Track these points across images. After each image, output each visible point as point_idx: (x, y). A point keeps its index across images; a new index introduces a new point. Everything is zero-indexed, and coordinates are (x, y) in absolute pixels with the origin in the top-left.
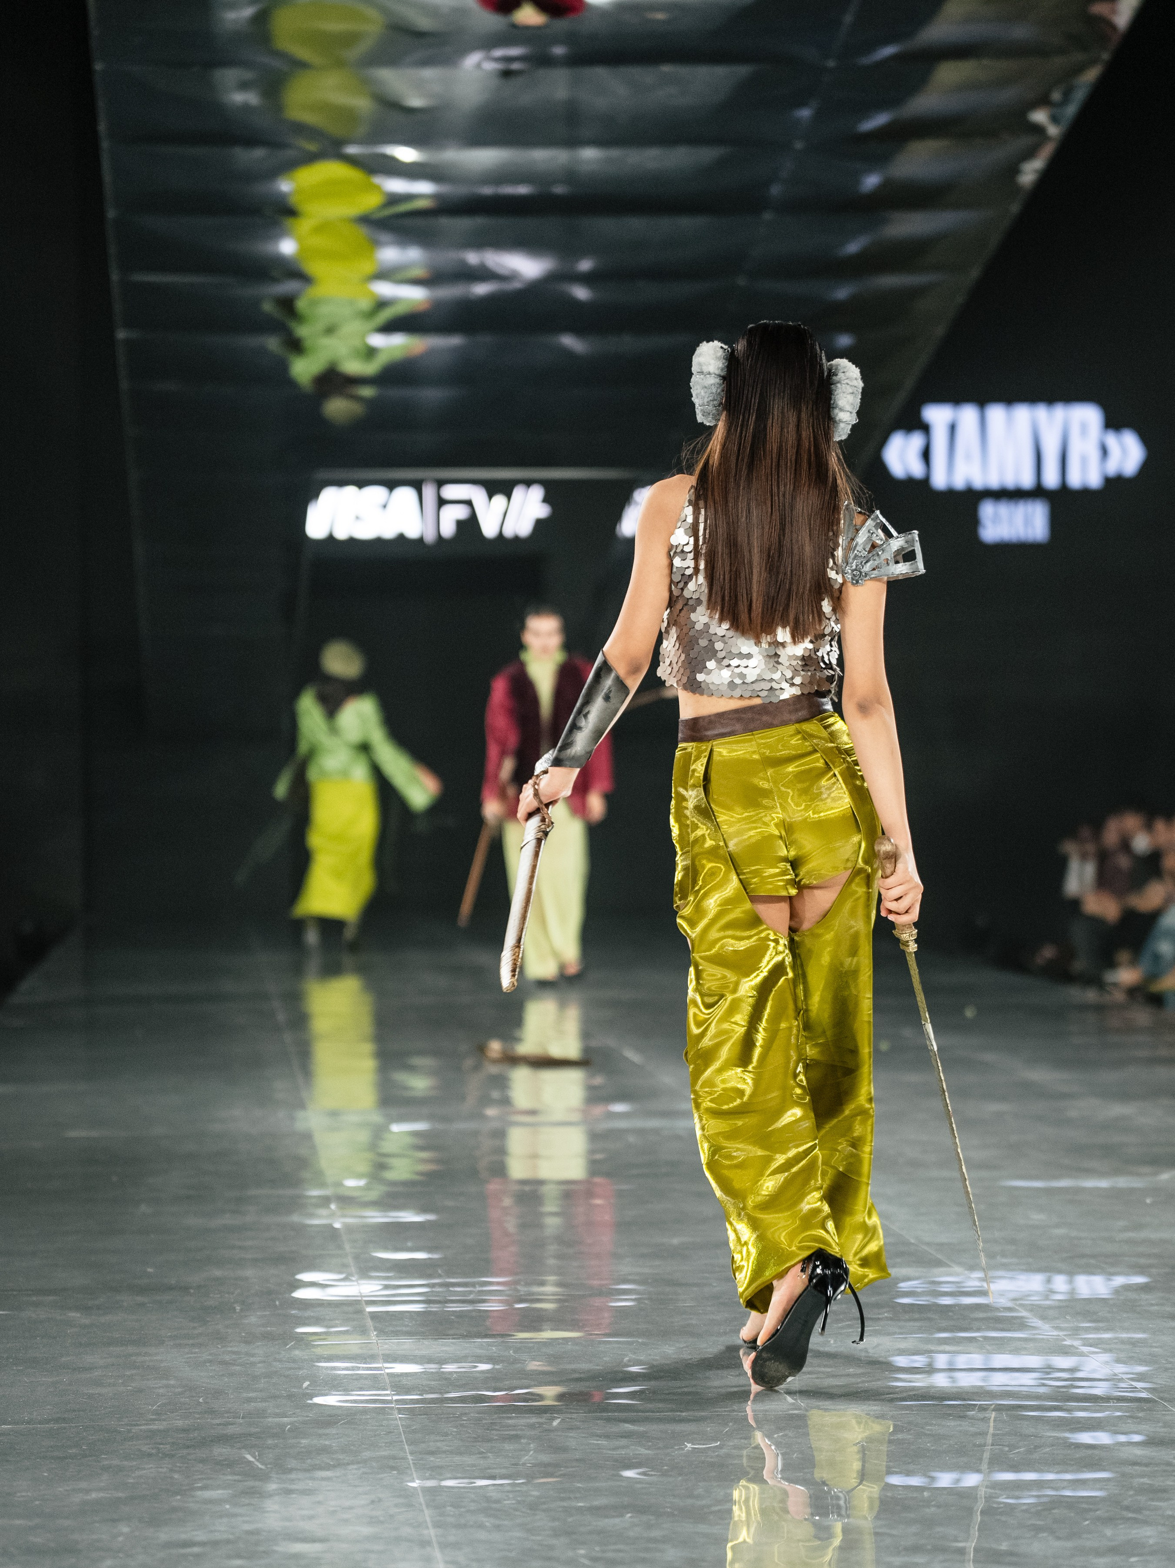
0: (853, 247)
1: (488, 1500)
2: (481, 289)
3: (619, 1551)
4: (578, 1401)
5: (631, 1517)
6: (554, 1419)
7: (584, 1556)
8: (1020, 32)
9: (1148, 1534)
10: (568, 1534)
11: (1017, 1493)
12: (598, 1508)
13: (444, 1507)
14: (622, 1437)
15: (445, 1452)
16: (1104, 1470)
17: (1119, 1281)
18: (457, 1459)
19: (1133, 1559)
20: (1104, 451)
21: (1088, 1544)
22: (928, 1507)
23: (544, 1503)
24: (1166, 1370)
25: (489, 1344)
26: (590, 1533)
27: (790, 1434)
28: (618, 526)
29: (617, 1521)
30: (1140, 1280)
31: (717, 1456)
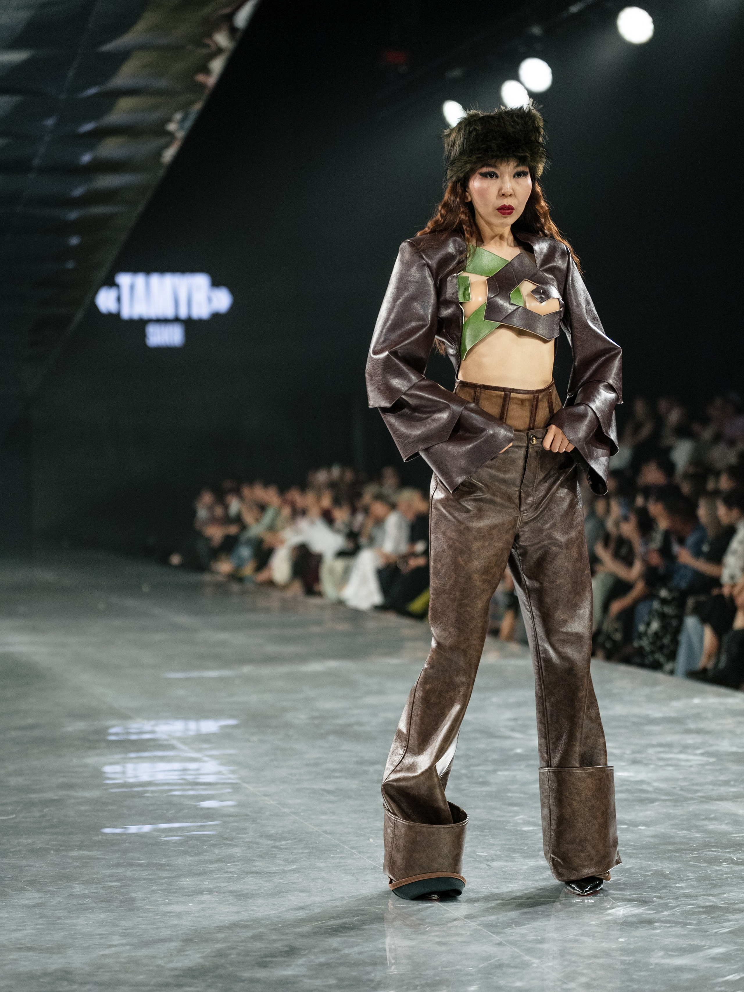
0: (78, 192)
8: (162, 83)
9: (237, 851)
11: (170, 834)
16: (214, 820)
17: (223, 723)
19: (228, 865)
20: (210, 300)
21: (207, 858)
24: (246, 768)
30: (232, 722)
31: (14, 822)
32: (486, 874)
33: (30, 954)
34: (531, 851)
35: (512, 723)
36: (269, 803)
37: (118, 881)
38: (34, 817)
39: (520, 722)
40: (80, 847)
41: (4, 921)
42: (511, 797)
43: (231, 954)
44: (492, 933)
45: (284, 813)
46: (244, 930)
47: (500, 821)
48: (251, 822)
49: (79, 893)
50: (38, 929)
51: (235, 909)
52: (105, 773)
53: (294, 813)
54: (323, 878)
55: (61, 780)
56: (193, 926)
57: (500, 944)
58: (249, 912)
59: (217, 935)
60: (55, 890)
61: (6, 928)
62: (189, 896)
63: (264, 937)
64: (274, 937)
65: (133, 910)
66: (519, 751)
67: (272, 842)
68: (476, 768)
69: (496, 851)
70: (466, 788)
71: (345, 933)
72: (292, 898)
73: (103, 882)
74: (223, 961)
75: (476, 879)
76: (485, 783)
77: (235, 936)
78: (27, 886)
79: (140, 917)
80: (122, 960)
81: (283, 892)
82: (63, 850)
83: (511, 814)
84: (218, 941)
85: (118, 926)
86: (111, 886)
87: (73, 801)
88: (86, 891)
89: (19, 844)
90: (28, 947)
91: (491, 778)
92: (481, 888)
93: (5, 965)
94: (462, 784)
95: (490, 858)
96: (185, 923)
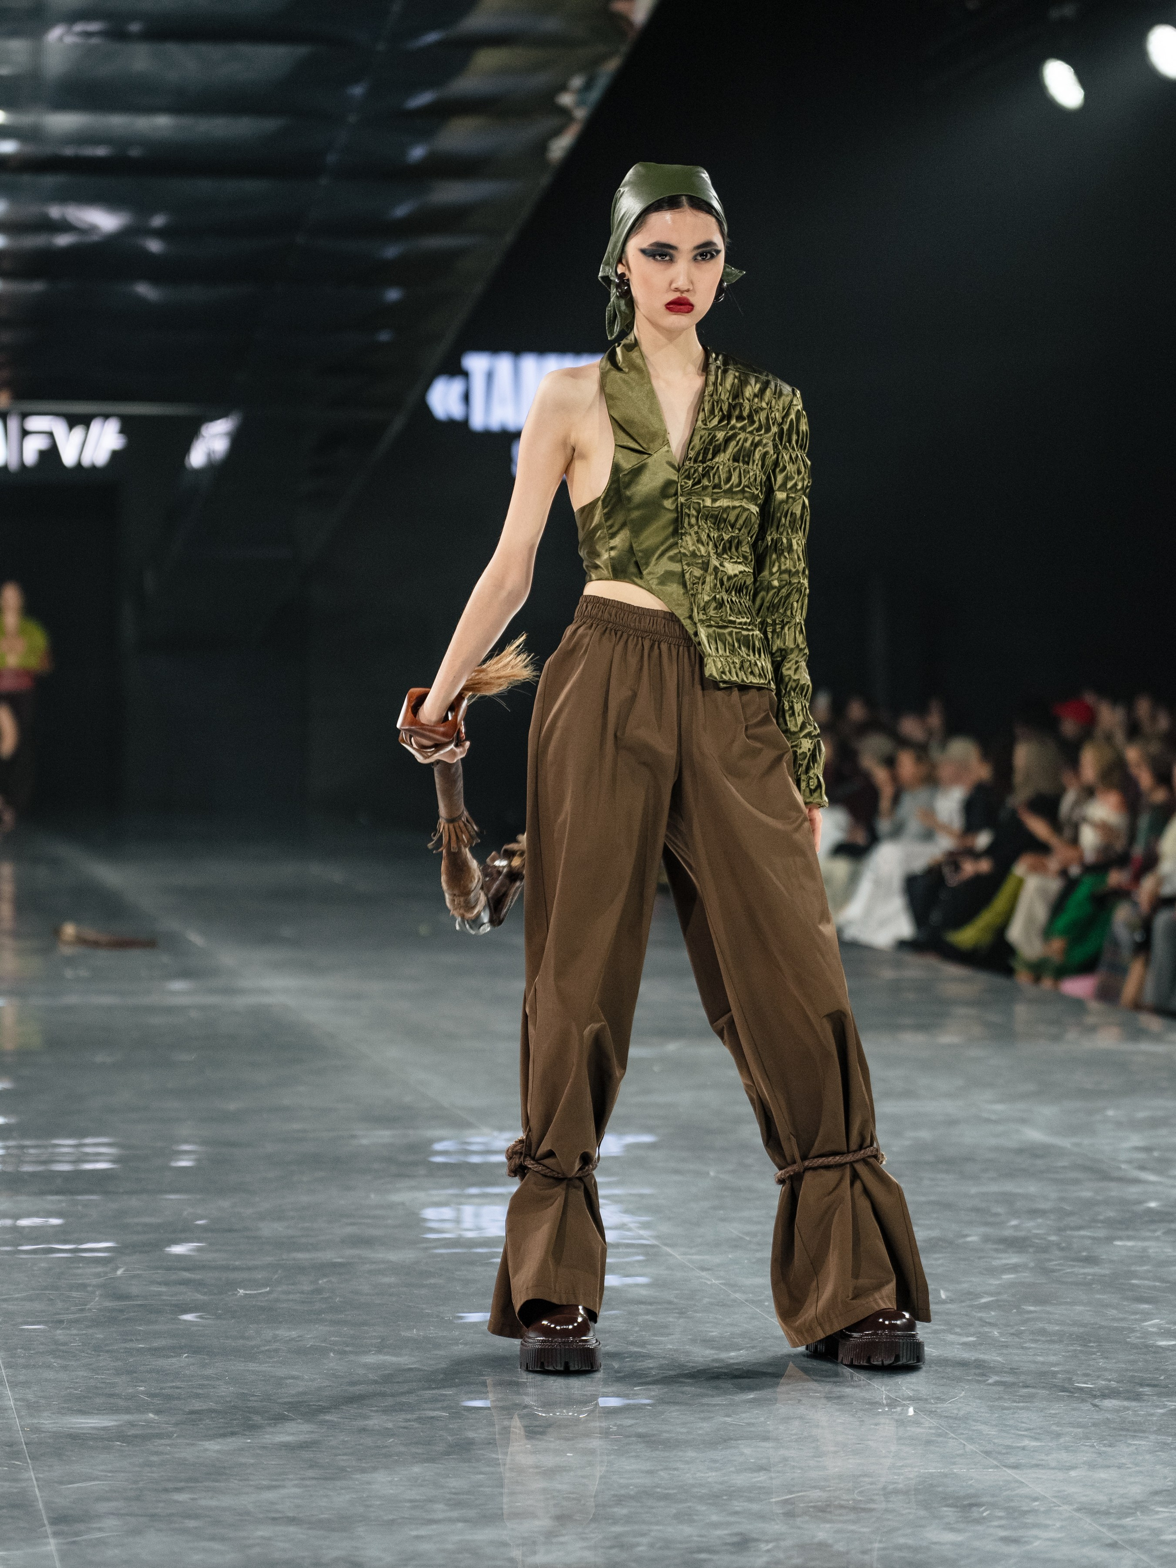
0: (401, 211)
1: (56, 1342)
2: (63, 240)
3: (177, 1388)
4: (141, 1252)
5: (186, 1357)
6: (117, 1268)
7: (143, 1393)
8: (551, 25)
10: (129, 1373)
12: (156, 1349)
13: (16, 1349)
14: (180, 1284)
15: (17, 1299)
16: (613, 1309)
17: (630, 1139)
18: (28, 1306)
22: (457, 1344)
23: (107, 1345)
24: (669, 1219)
25: (60, 1201)
26: (150, 1372)
27: (334, 1280)
28: (187, 458)
29: (174, 1360)
30: (647, 1139)
31: (267, 1300)
32: (1091, 1421)
33: (292, 1529)
34: (1171, 1384)
35: (1142, 1156)
36: (709, 1283)
37: (443, 1409)
38: (302, 1293)
39: (1156, 1154)
40: (380, 1349)
41: (248, 1471)
42: (1138, 1286)
43: (638, 1545)
44: (1102, 1525)
45: (735, 1300)
46: (662, 1504)
47: (1116, 1328)
48: (678, 1315)
49: (377, 1427)
50: (306, 1486)
51: (647, 1466)
52: (425, 1220)
53: (753, 1302)
54: (801, 1418)
55: (350, 1230)
56: (573, 1493)
57: (1114, 1545)
58: (671, 1472)
59: (616, 1510)
60: (336, 1419)
61: (251, 1483)
62: (568, 1440)
63: (695, 1517)
64: (714, 1518)
65: (469, 1461)
66: (1153, 1205)
67: (713, 1352)
68: (1076, 1233)
69: (1110, 1381)
70: (1058, 1268)
71: (840, 1515)
72: (747, 1451)
73: (419, 1409)
74: (624, 1555)
75: (1072, 1429)
76: (1091, 1260)
77: (647, 1513)
78: (287, 1411)
79: (481, 1473)
80: (449, 1546)
81: (732, 1439)
82: (351, 1352)
83: (1137, 1317)
84: (615, 1521)
85: (442, 1487)
86: (432, 1418)
87: (367, 1267)
88: (390, 1425)
89: (275, 1339)
90: (288, 1517)
91: (1102, 1252)
92: (1082, 1445)
93: (251, 1546)
94: (1050, 1260)
95: (1098, 1393)
96: (559, 1487)
